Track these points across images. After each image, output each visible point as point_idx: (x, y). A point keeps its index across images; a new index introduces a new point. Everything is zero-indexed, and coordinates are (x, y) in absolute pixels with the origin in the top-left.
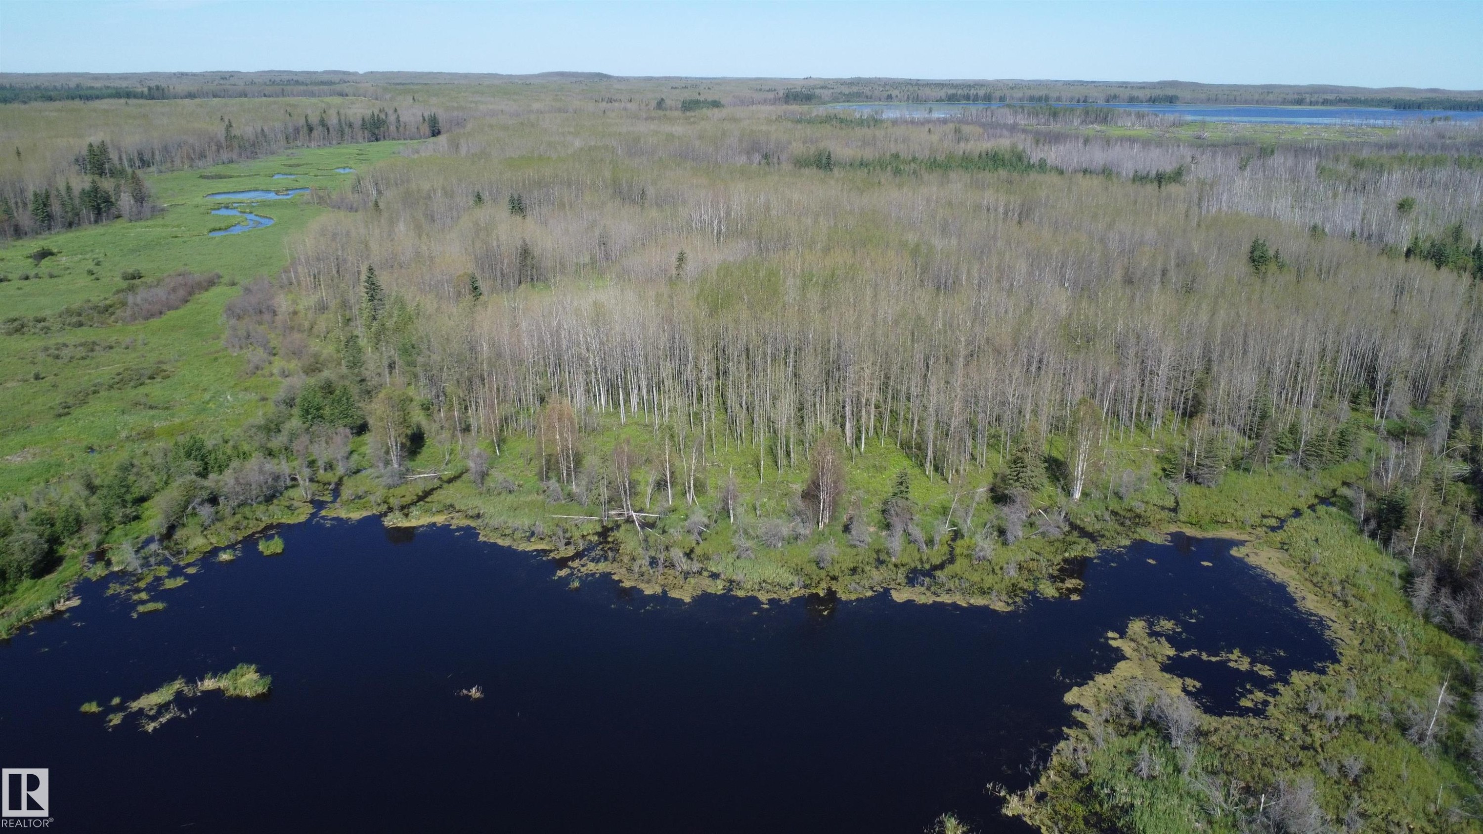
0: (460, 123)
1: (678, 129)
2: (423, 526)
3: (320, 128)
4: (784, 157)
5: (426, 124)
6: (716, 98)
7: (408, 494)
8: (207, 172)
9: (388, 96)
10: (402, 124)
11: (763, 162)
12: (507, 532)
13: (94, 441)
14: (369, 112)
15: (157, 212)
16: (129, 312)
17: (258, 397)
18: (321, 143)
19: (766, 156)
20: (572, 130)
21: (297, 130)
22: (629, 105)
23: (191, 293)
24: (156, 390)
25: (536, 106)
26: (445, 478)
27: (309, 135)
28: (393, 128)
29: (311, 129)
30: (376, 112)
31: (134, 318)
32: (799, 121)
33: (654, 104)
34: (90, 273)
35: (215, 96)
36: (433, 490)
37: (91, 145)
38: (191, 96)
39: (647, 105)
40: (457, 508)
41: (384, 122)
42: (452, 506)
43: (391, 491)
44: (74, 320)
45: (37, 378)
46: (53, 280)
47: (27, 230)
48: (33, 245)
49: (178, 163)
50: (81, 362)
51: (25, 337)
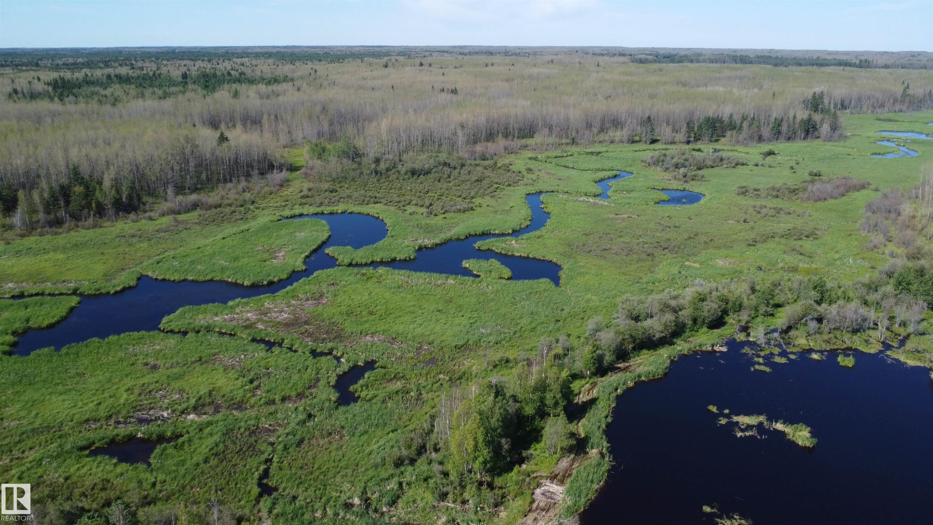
8: (882, 117)
13: (763, 265)
15: (843, 137)
16: (806, 195)
17: (869, 265)
23: (847, 191)
24: (808, 245)
31: (808, 199)
34: (792, 168)
35: (903, 68)
37: (815, 93)
38: (886, 67)
44: (775, 193)
45: (745, 221)
46: (770, 169)
47: (765, 138)
48: (766, 147)
49: (865, 108)
50: (771, 218)
51: (746, 198)
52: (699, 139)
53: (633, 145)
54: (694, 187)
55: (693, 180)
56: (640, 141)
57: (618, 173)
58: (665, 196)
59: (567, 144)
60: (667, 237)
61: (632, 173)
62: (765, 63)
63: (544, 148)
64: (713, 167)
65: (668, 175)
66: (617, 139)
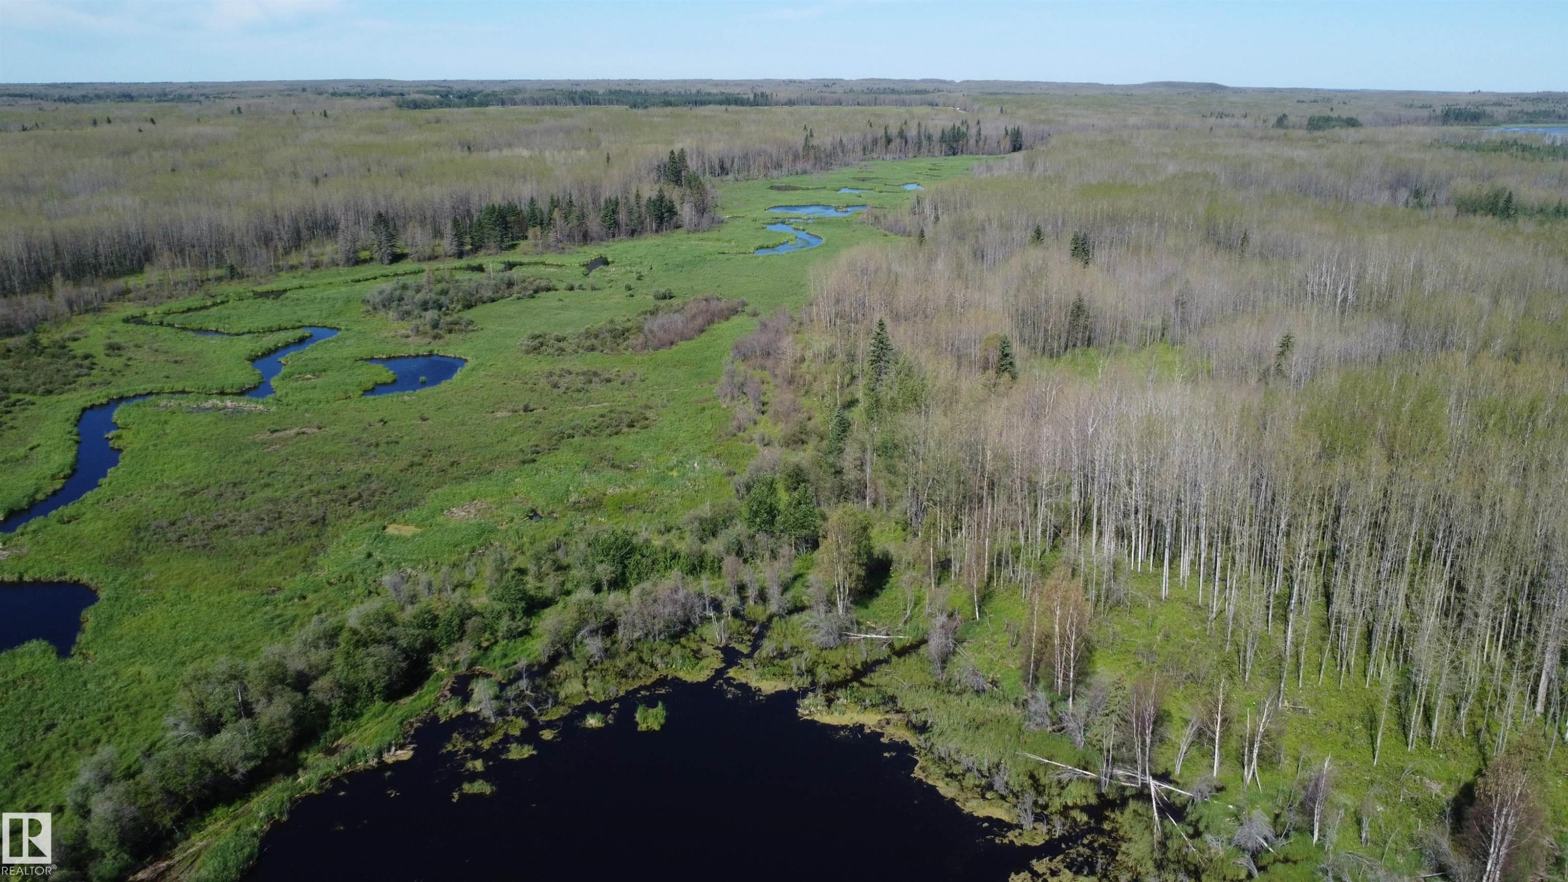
0: (1044, 138)
1: (1301, 154)
2: (845, 727)
3: (898, 140)
4: (1442, 197)
5: (1008, 138)
6: (1353, 115)
7: (843, 664)
8: (777, 183)
9: (977, 107)
10: (982, 137)
11: (1412, 201)
12: (956, 770)
13: (540, 502)
14: (950, 125)
15: (716, 223)
16: (641, 339)
17: (725, 470)
18: (897, 156)
19: (1417, 194)
20: (1168, 150)
21: (875, 142)
22: (1243, 122)
23: (710, 322)
24: (628, 442)
25: (1132, 120)
26: (897, 646)
27: (886, 147)
28: (972, 142)
29: (889, 141)
30: (958, 124)
31: (645, 346)
32: (1462, 147)
33: (1273, 120)
34: (629, 288)
35: (812, 104)
36: (878, 662)
37: (672, 153)
38: (791, 103)
39: (1264, 121)
40: (900, 705)
41: (964, 135)
42: (893, 699)
43: (824, 653)
44: (588, 343)
45: (526, 409)
46: (594, 293)
47: (595, 235)
48: (592, 252)
49: (754, 171)
50: (575, 395)
51: (540, 357)
52: (481, 247)
53: (358, 268)
54: (451, 347)
55: (450, 331)
56: (371, 259)
57: (307, 332)
58: (385, 374)
59: (219, 279)
60: (367, 470)
61: (339, 329)
62: (618, 102)
63: (166, 293)
64: (493, 300)
65: (405, 327)
66: (326, 259)
